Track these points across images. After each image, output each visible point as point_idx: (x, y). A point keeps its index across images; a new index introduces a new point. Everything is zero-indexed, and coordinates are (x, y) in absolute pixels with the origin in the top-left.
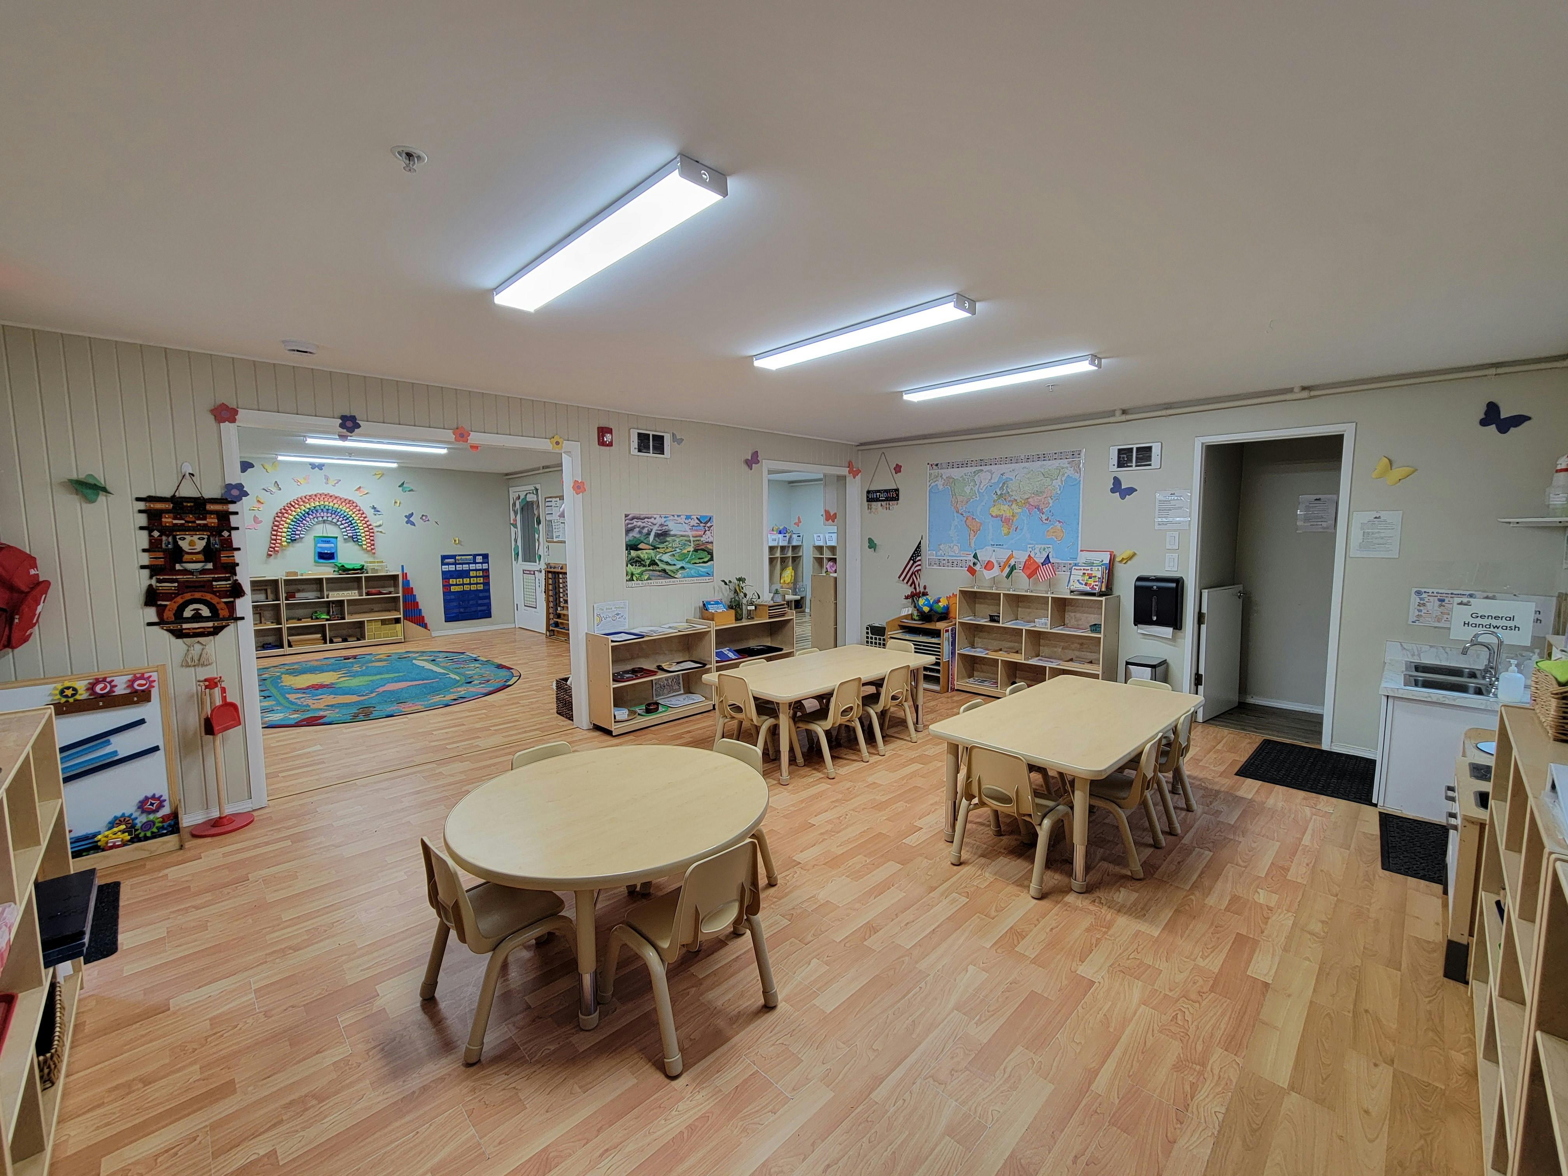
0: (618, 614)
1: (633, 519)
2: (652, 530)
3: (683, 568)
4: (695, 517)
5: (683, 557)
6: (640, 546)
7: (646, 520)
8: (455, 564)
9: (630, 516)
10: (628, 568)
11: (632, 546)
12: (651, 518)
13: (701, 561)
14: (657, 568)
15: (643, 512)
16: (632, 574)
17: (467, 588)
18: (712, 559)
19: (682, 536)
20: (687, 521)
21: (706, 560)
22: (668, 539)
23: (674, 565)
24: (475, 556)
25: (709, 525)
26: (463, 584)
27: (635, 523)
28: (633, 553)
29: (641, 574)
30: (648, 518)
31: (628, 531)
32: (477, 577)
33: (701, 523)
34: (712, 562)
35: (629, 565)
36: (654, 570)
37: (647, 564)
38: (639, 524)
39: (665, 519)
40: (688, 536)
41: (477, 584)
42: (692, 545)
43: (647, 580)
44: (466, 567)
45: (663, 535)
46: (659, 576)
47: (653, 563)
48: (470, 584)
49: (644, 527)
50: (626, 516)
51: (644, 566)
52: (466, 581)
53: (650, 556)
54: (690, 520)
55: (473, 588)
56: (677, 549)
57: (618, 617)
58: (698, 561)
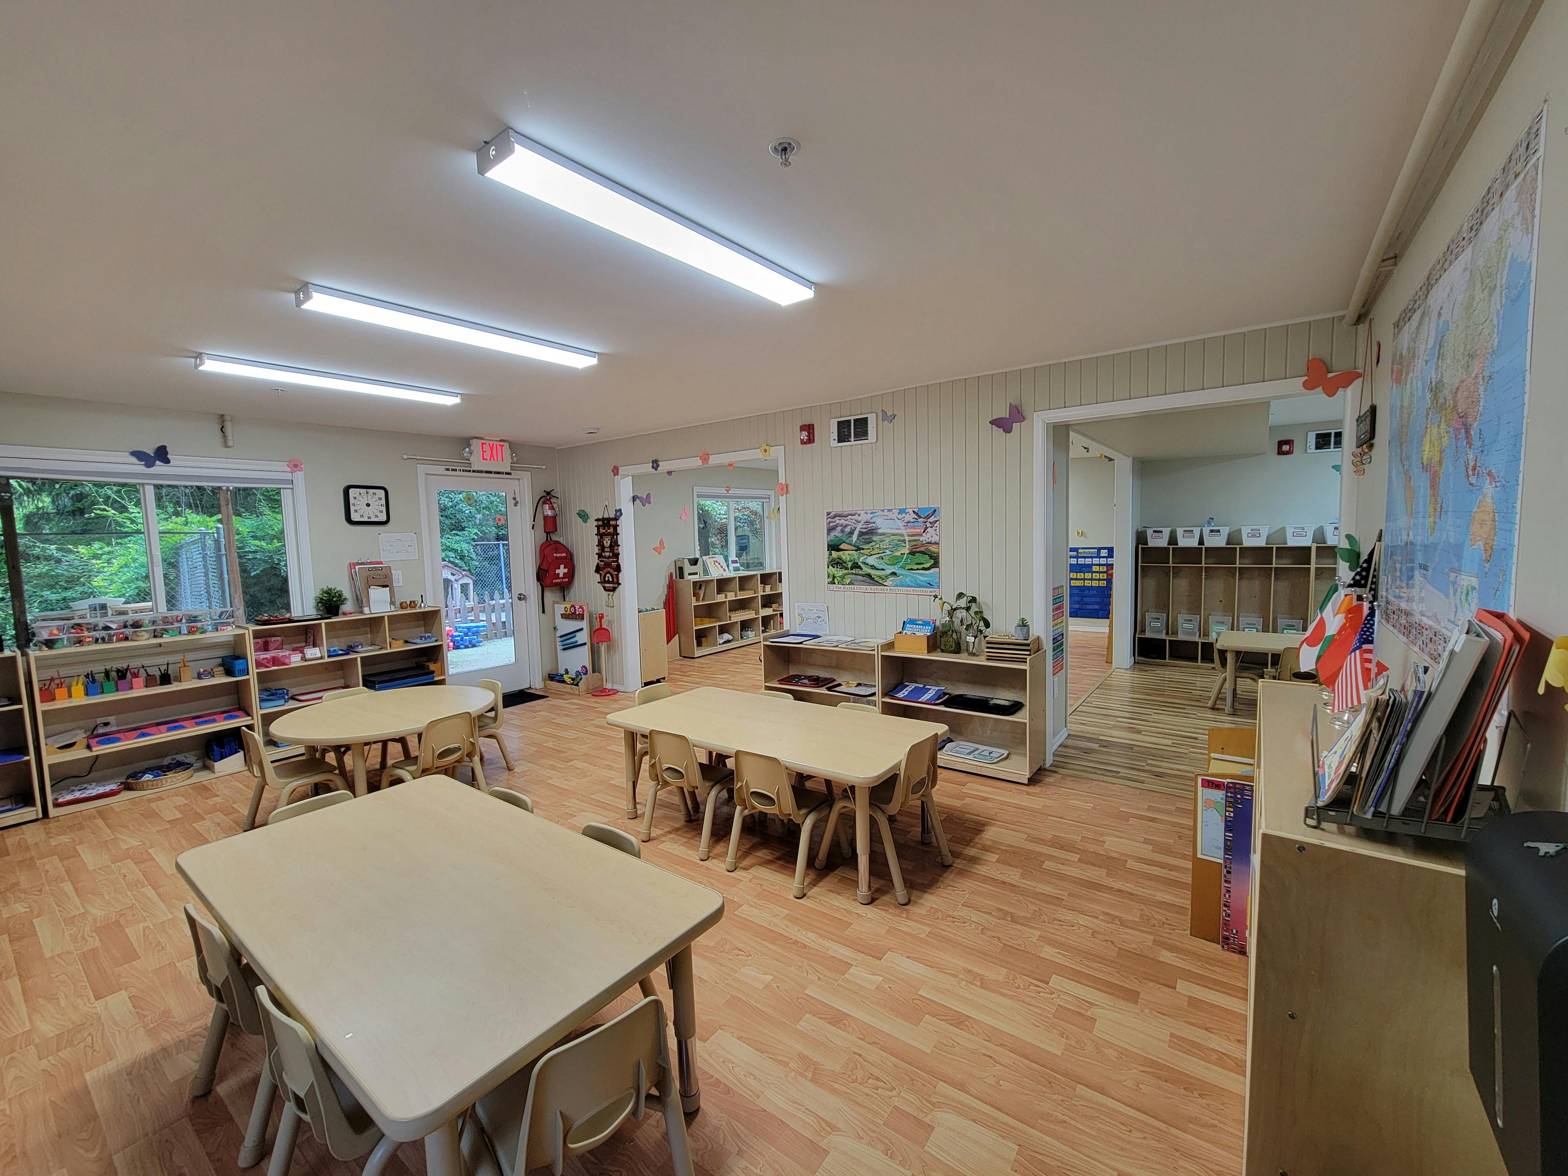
0: (819, 617)
1: (835, 517)
2: (855, 528)
3: (894, 574)
4: (911, 511)
5: (894, 561)
6: (842, 547)
7: (850, 517)
8: (1077, 557)
9: (832, 514)
10: (829, 570)
11: (834, 547)
12: (854, 515)
13: (920, 567)
14: (860, 572)
15: (847, 509)
16: (834, 577)
17: (1088, 583)
18: (936, 564)
19: (894, 535)
20: (900, 517)
21: (927, 565)
22: (875, 538)
23: (883, 569)
24: (1099, 549)
25: (932, 519)
26: (1084, 579)
27: (838, 522)
28: (835, 554)
29: (843, 577)
30: (851, 515)
31: (830, 530)
32: (1100, 572)
33: (920, 517)
34: (937, 569)
35: (830, 566)
36: (856, 574)
37: (849, 566)
38: (842, 522)
39: (872, 515)
40: (902, 535)
41: (1099, 580)
42: (908, 546)
43: (849, 584)
44: (1088, 561)
45: (869, 534)
46: (863, 581)
47: (856, 566)
48: (1092, 579)
49: (846, 526)
50: (828, 514)
51: (846, 569)
52: (1088, 575)
53: (852, 558)
54: (904, 515)
55: (1095, 584)
56: (887, 551)
57: (819, 620)
58: (916, 567)
